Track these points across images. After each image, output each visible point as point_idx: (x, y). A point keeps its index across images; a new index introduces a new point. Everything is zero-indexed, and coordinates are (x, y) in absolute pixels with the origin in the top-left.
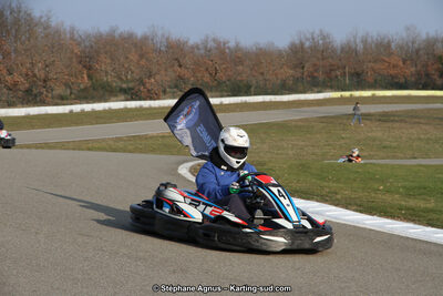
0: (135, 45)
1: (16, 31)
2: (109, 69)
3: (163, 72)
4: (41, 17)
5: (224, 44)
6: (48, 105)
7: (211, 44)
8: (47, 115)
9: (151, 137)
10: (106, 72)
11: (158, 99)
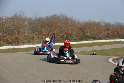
0: (96, 25)
1: (63, 21)
3: (104, 32)
4: (70, 18)
5: (121, 24)
6: (72, 42)
7: (118, 24)
10: (88, 32)
11: (102, 40)
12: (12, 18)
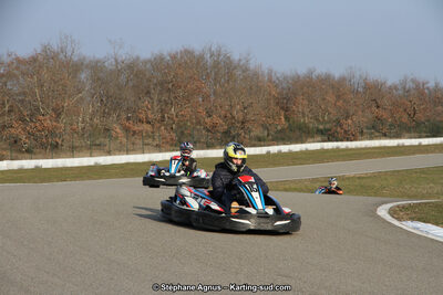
0: (333, 87)
1: (216, 74)
2: (307, 111)
3: (360, 113)
4: (240, 60)
5: (424, 84)
7: (410, 85)
9: (348, 178)
10: (303, 114)
11: (355, 140)
12: (34, 60)
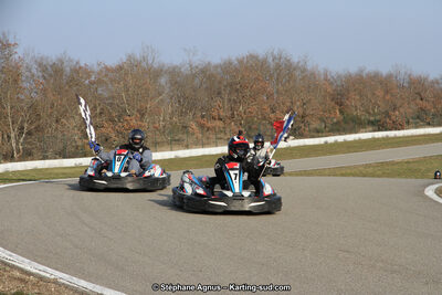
0: (381, 82)
2: (359, 104)
3: (406, 105)
4: (299, 62)
6: (306, 137)
8: (305, 146)
9: (397, 163)
10: (356, 107)
11: (403, 129)
12: (120, 68)
